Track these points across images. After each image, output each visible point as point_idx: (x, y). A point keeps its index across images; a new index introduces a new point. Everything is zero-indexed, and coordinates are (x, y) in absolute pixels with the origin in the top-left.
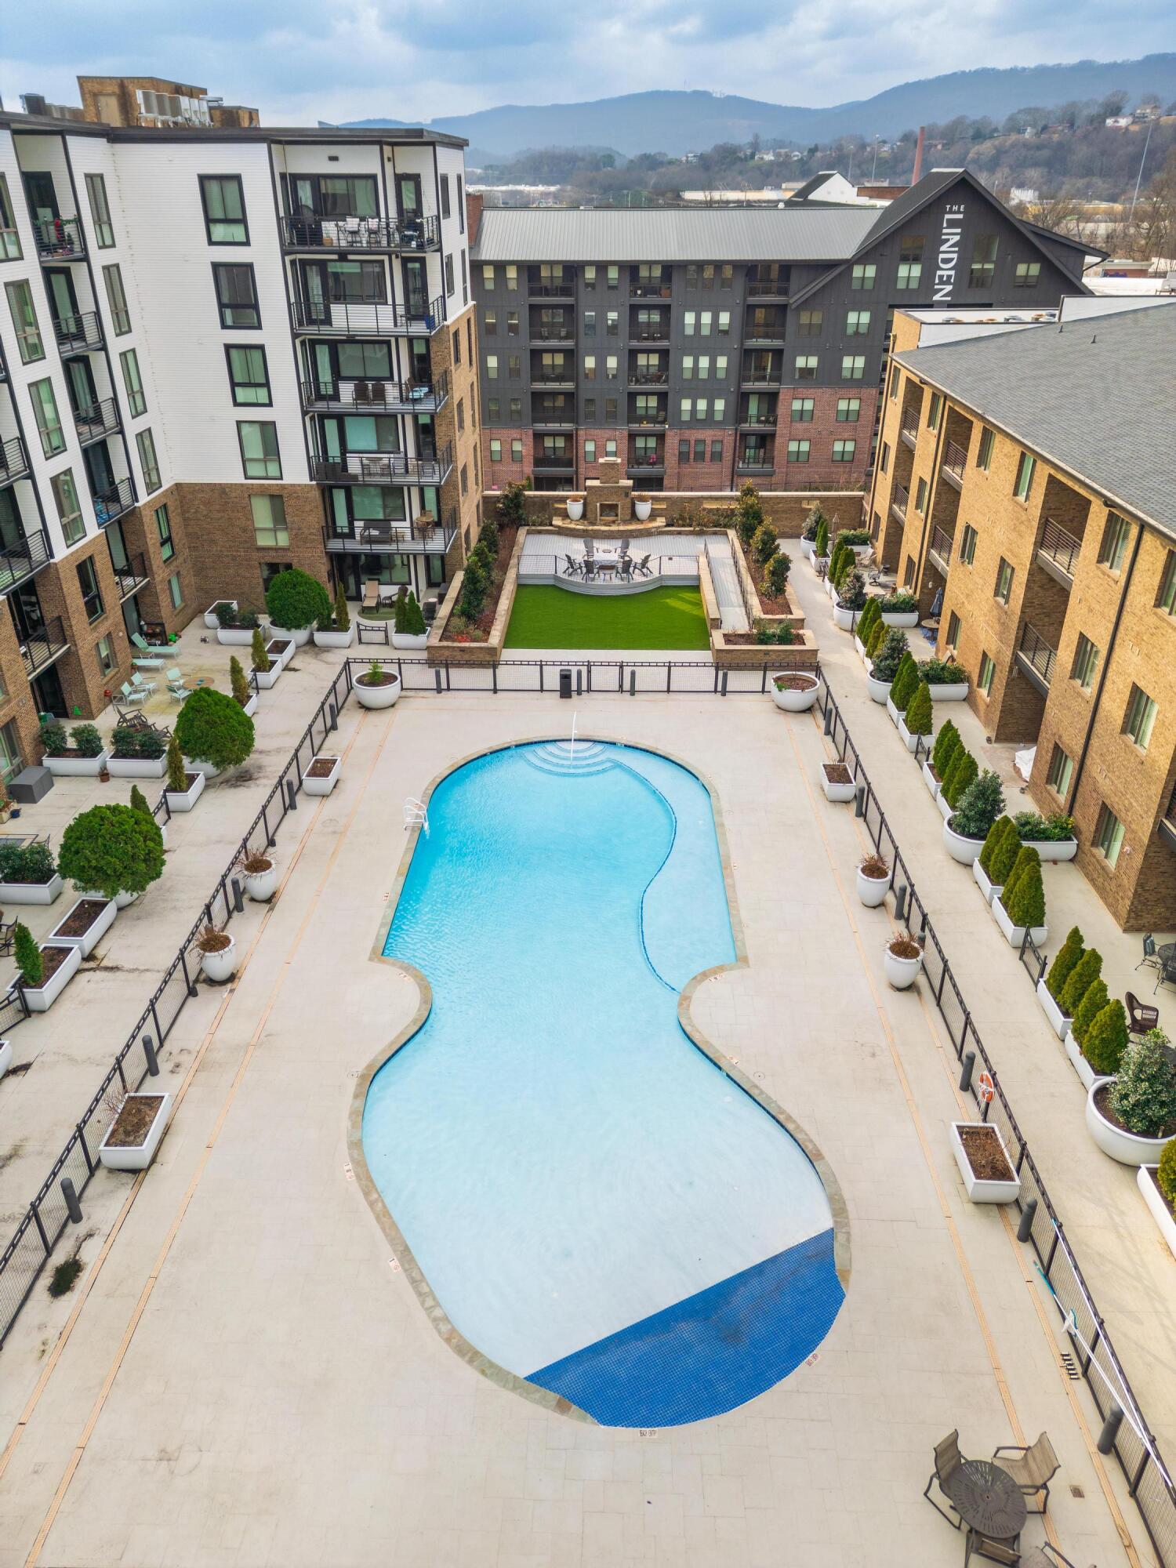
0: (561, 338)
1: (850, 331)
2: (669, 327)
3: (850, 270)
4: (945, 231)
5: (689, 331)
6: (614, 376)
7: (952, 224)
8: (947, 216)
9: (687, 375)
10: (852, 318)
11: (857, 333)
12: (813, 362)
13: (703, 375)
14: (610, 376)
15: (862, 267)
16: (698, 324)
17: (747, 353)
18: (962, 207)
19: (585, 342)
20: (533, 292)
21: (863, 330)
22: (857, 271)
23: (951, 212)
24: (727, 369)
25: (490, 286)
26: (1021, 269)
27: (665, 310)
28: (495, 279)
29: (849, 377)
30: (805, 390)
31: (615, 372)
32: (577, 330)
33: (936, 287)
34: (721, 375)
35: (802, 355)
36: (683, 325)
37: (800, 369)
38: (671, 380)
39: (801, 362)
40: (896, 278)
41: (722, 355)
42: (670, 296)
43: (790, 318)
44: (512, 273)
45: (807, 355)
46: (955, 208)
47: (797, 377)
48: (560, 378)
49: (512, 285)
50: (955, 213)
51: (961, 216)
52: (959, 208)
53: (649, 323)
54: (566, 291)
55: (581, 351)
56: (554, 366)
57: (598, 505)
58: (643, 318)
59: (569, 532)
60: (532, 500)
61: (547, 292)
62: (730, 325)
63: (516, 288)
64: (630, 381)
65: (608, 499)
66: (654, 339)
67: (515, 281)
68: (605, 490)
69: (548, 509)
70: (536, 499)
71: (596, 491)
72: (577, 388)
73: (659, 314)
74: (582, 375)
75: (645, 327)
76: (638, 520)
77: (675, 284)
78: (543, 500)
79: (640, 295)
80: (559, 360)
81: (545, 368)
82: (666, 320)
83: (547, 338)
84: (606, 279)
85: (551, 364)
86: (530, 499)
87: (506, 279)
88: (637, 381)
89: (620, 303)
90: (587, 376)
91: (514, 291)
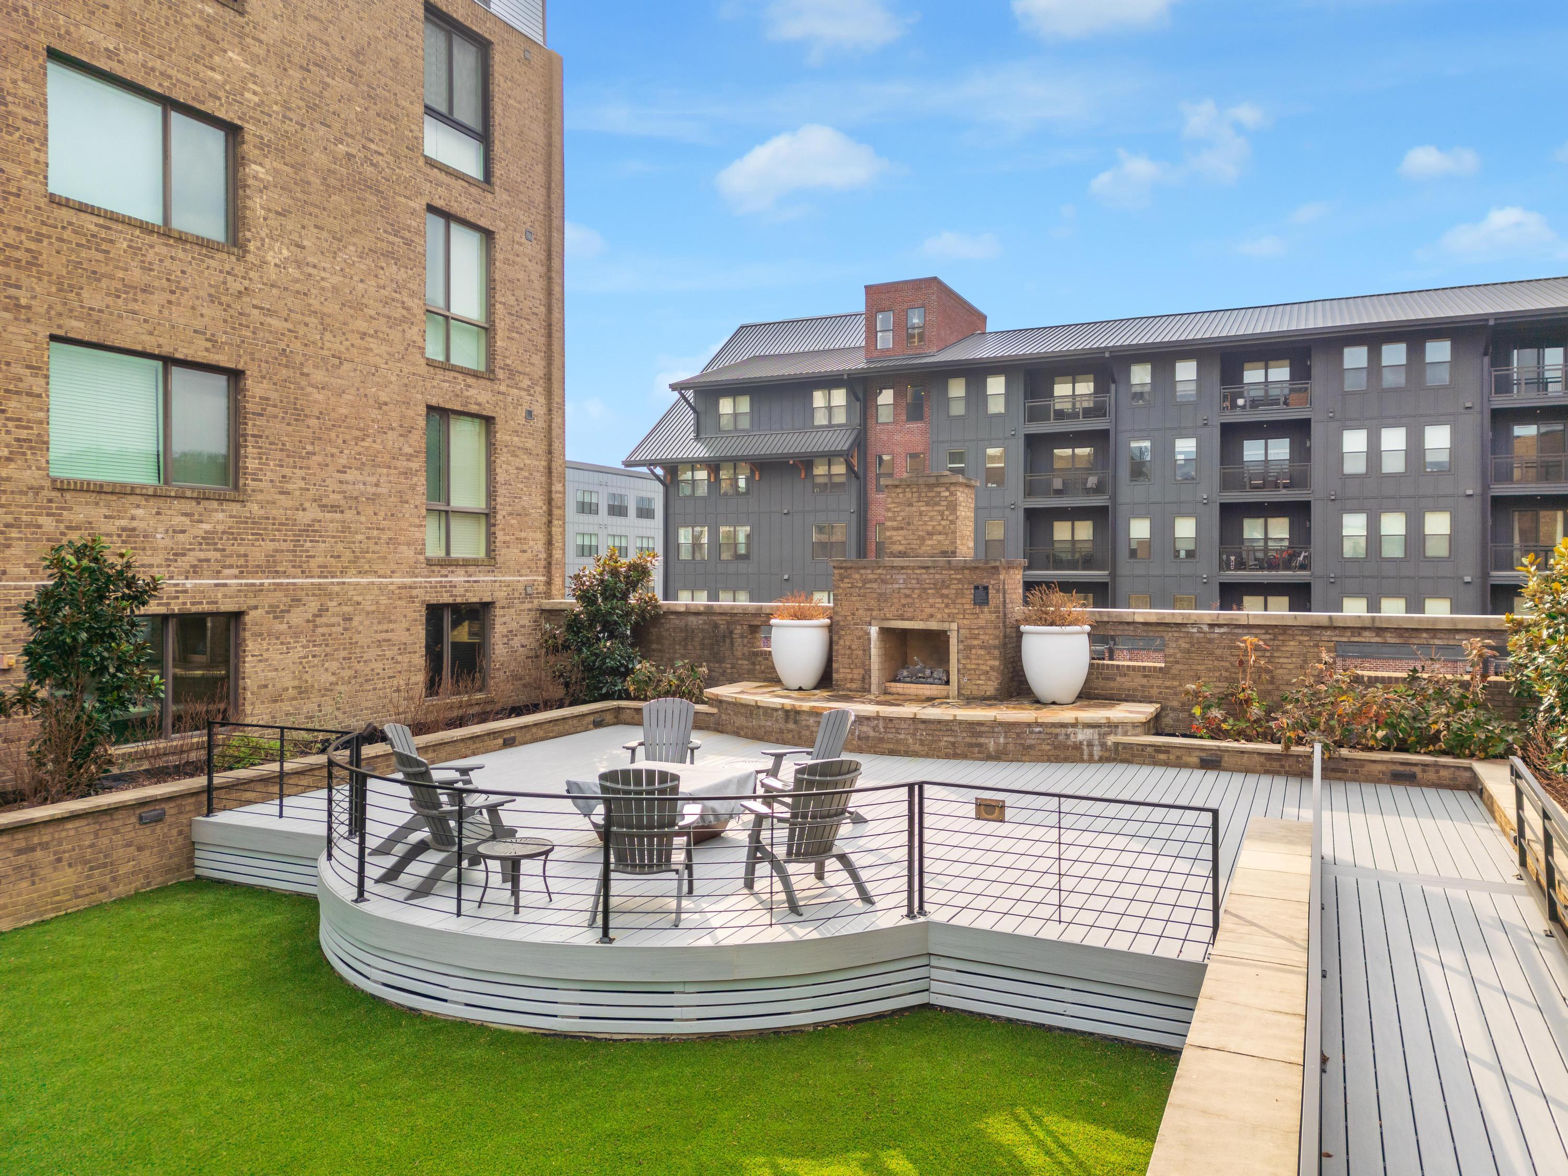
0: (1088, 491)
2: (1309, 460)
5: (1355, 466)
6: (1190, 554)
9: (1356, 553)
13: (1393, 550)
14: (1183, 554)
16: (1374, 454)
17: (1502, 504)
19: (1128, 491)
20: (1033, 415)
24: (1452, 537)
25: (958, 409)
27: (1299, 431)
28: (967, 398)
31: (1192, 547)
32: (1115, 477)
34: (1437, 549)
36: (1340, 455)
38: (1317, 563)
41: (1436, 509)
42: (1309, 401)
44: (996, 385)
48: (1088, 562)
49: (996, 406)
53: (1266, 461)
54: (1097, 411)
55: (1122, 510)
56: (1073, 541)
57: (874, 631)
58: (1253, 451)
59: (741, 721)
60: (682, 624)
61: (1060, 415)
62: (1453, 450)
63: (1003, 411)
64: (1224, 565)
65: (909, 612)
66: (1277, 486)
67: (1002, 400)
68: (901, 578)
69: (728, 653)
70: (693, 620)
71: (865, 582)
72: (1113, 575)
73: (1287, 441)
74: (1123, 553)
75: (1260, 469)
76: (1038, 702)
77: (1318, 385)
78: (716, 626)
79: (1244, 407)
80: (1084, 531)
81: (1056, 545)
82: (1301, 452)
83: (1058, 492)
84: (1173, 382)
85: (1070, 538)
86: (675, 621)
87: (985, 397)
88: (1241, 565)
89: (1200, 423)
90: (1133, 553)
91: (998, 415)
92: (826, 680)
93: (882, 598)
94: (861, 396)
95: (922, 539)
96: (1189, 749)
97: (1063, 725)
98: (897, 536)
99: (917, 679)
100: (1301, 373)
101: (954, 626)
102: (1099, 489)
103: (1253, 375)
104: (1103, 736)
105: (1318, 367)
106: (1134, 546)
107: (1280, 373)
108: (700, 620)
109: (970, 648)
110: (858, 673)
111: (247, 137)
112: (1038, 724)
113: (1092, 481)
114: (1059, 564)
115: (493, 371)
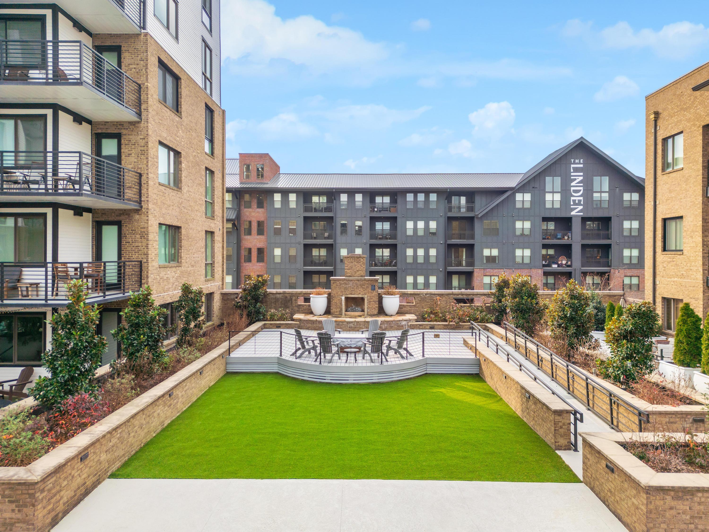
0: (325, 238)
1: (518, 233)
2: (396, 230)
3: (513, 195)
4: (572, 174)
5: (410, 232)
7: (576, 170)
8: (572, 166)
9: (410, 260)
10: (519, 225)
11: (522, 235)
12: (495, 252)
13: (421, 260)
15: (521, 194)
16: (415, 229)
17: (450, 246)
18: (581, 161)
19: (340, 239)
20: (306, 210)
21: (527, 232)
22: (519, 197)
23: (574, 163)
24: (437, 256)
25: (278, 205)
26: (627, 196)
27: (393, 220)
28: (282, 201)
29: (521, 262)
30: (492, 271)
32: (335, 233)
33: (572, 207)
34: (433, 260)
35: (487, 247)
36: (406, 229)
37: (487, 257)
38: (399, 264)
39: (486, 252)
40: (544, 201)
41: (433, 247)
42: (397, 211)
43: (477, 224)
44: (293, 197)
45: (491, 248)
46: (577, 161)
47: (485, 262)
48: (325, 264)
49: (293, 205)
50: (577, 164)
51: (581, 166)
52: (580, 161)
53: (383, 230)
54: (328, 209)
55: (338, 246)
56: (319, 256)
57: (343, 298)
58: (379, 226)
59: (310, 325)
60: (274, 297)
61: (316, 210)
62: (437, 229)
63: (295, 207)
64: (371, 265)
65: (353, 292)
66: (387, 239)
67: (295, 203)
68: (351, 283)
69: (290, 305)
70: (278, 296)
71: (341, 284)
72: (335, 268)
73: (389, 223)
74: (338, 261)
75: (380, 232)
76: (386, 315)
77: (399, 205)
78: (286, 297)
79: (377, 211)
80: (323, 252)
81: (313, 257)
82: (394, 227)
83: (315, 238)
84: (355, 201)
85: (318, 254)
86: (272, 296)
87: (288, 201)
88: (376, 265)
89: (363, 216)
90: (342, 261)
91: (294, 208)
92: (328, 312)
93: (346, 289)
94: (238, 197)
95: (356, 272)
96: (427, 325)
97: (400, 321)
98: (348, 271)
99: (353, 311)
100: (394, 201)
101: (366, 296)
102: (328, 238)
103: (379, 200)
104: (408, 323)
105: (399, 200)
106: (342, 258)
107: (387, 200)
108: (281, 296)
109: (370, 302)
110: (338, 310)
111: (182, 156)
112: (394, 321)
113: (326, 235)
114: (316, 264)
115: (214, 217)
